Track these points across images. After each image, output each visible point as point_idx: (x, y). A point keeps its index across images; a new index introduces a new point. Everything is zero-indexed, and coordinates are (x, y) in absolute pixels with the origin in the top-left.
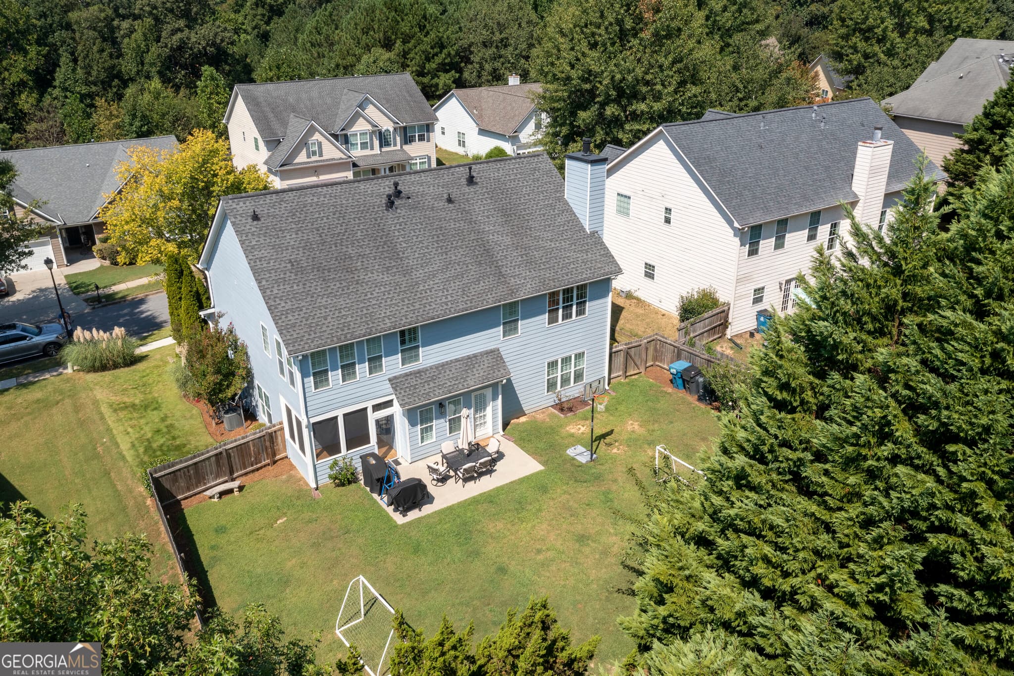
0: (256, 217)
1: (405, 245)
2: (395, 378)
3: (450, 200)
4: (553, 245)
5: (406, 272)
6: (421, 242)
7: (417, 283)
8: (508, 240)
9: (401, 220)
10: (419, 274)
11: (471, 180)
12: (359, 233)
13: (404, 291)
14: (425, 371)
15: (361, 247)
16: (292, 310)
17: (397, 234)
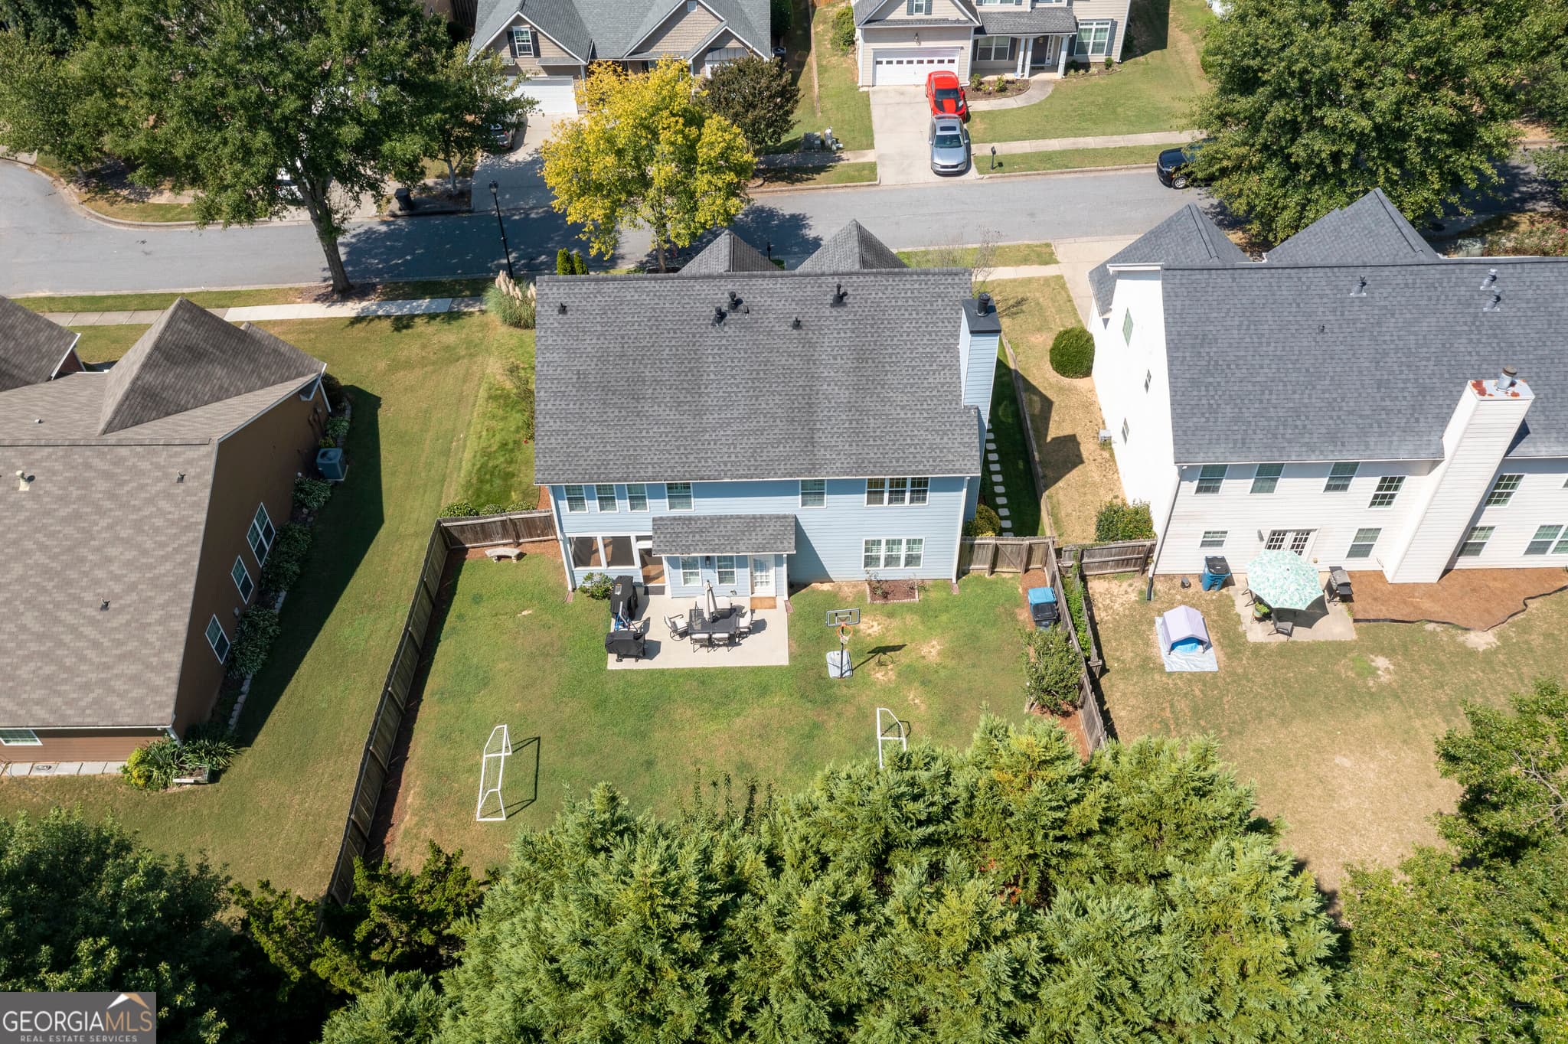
0: (563, 309)
1: (712, 376)
2: (661, 519)
3: (797, 325)
4: (902, 415)
5: (699, 414)
6: (733, 376)
7: (705, 431)
8: (844, 395)
9: (724, 342)
10: (711, 419)
11: (840, 299)
12: (667, 351)
13: (685, 437)
14: (697, 519)
15: (661, 370)
16: (558, 433)
17: (710, 359)
